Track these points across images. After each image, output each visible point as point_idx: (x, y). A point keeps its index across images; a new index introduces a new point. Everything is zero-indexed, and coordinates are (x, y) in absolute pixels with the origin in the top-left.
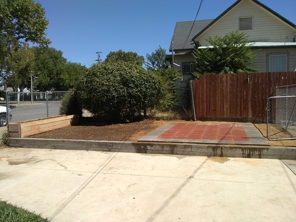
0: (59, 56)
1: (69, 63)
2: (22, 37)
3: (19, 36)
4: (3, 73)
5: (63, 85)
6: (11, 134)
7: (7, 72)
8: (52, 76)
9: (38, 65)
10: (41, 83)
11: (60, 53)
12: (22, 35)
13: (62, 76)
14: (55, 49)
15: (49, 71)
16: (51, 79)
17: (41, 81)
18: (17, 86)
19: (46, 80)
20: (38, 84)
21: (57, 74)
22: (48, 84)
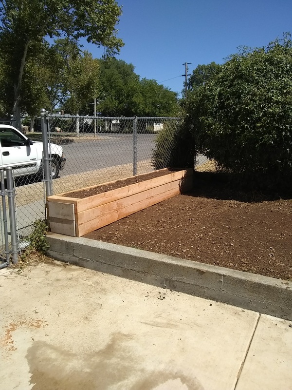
0: (130, 72)
1: (144, 80)
2: (83, 35)
3: (78, 33)
4: (59, 94)
5: (136, 111)
6: (53, 224)
7: (64, 93)
8: (121, 99)
9: (103, 83)
10: (106, 108)
11: (131, 67)
12: (83, 32)
13: (134, 99)
14: (124, 63)
15: (118, 91)
16: (119, 103)
17: (107, 105)
18: (76, 111)
19: (113, 105)
20: (102, 110)
21: (128, 96)
22: (116, 110)
